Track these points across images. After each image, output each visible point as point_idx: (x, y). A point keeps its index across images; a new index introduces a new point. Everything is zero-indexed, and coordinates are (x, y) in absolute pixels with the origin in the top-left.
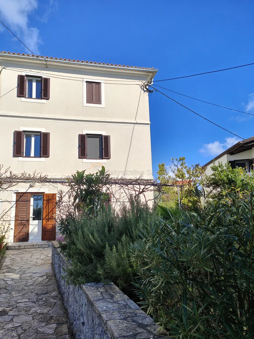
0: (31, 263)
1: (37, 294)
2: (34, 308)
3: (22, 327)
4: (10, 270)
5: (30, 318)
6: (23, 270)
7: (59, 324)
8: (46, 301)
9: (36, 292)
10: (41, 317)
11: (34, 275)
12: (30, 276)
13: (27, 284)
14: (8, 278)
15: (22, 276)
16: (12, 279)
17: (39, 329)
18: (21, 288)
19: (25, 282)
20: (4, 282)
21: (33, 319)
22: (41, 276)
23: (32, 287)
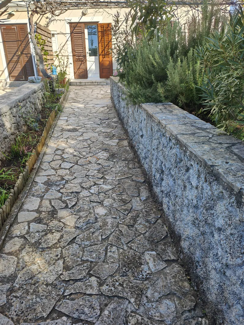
0: (92, 96)
1: (100, 119)
2: (99, 128)
3: (91, 139)
4: (75, 101)
5: (96, 135)
6: (86, 101)
7: (121, 140)
8: (108, 124)
9: (100, 118)
10: (105, 135)
11: (96, 106)
12: (93, 106)
13: (91, 111)
14: (75, 107)
15: (86, 106)
16: (78, 108)
17: (104, 142)
18: (87, 114)
19: (89, 110)
20: (72, 110)
21: (99, 135)
22: (102, 107)
23: (95, 114)
